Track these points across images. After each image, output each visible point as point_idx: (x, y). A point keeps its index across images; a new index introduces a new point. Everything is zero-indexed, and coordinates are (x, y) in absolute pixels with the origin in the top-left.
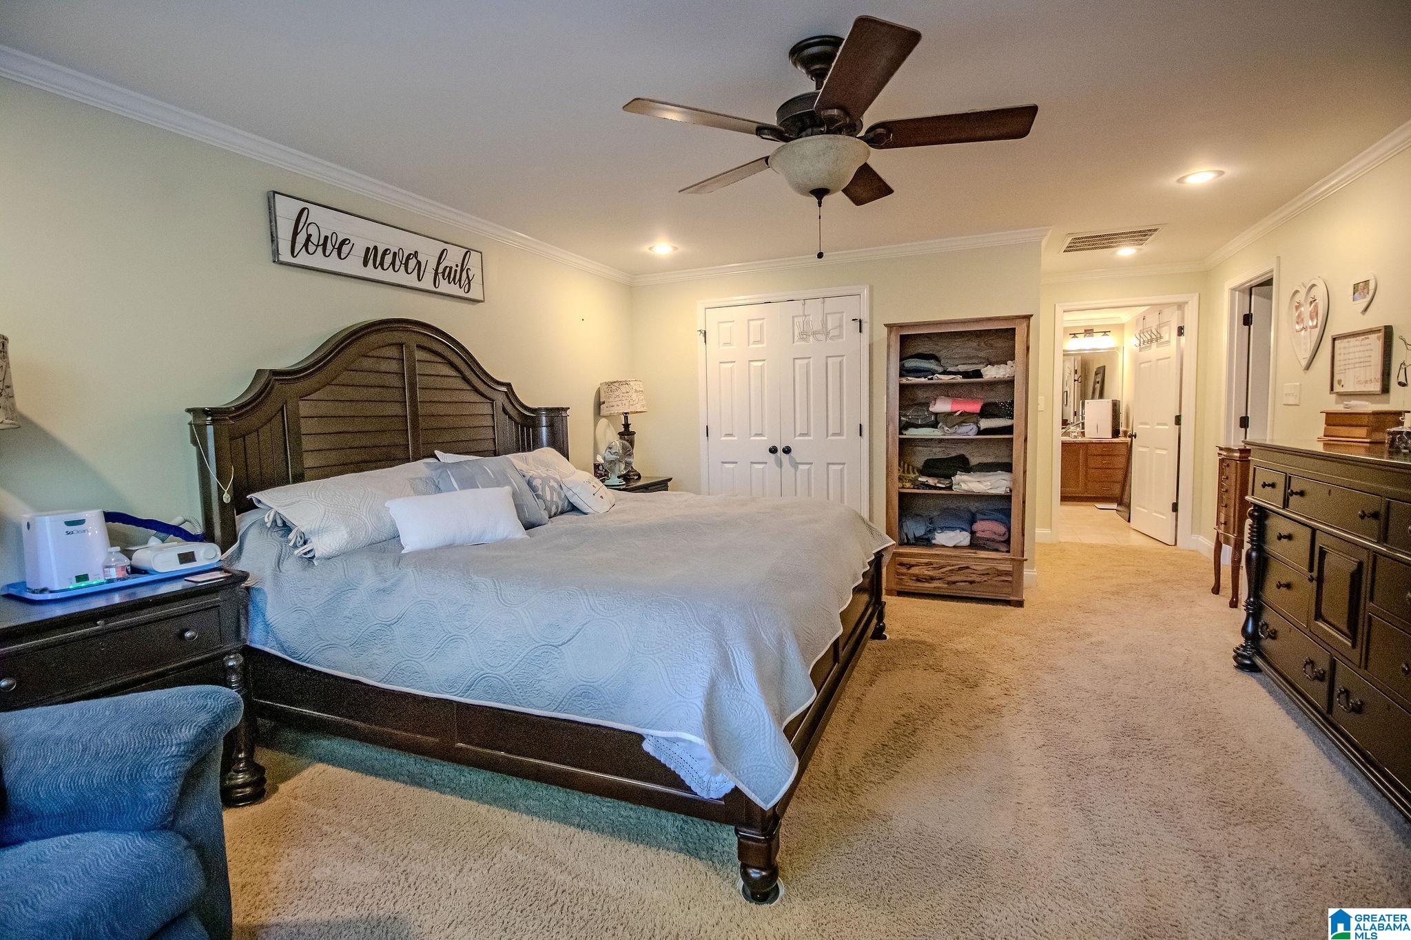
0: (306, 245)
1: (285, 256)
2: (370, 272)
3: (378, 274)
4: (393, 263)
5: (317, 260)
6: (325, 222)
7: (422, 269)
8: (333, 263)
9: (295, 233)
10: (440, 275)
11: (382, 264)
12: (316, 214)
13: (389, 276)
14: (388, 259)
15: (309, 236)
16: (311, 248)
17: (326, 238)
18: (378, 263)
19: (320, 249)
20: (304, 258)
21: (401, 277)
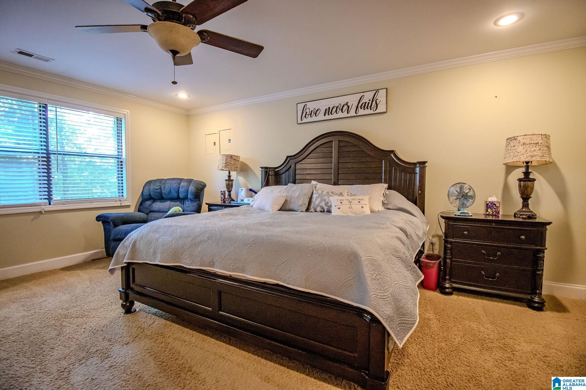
0: (305, 116)
1: (300, 121)
2: (327, 117)
3: (331, 117)
4: (336, 111)
5: (309, 119)
6: (311, 106)
7: (350, 108)
8: (314, 118)
9: (303, 113)
10: (359, 108)
11: (331, 113)
12: (309, 105)
13: (335, 116)
14: (334, 110)
15: (306, 113)
16: (307, 116)
17: (312, 111)
18: (330, 113)
19: (310, 115)
20: (305, 120)
21: (340, 115)
